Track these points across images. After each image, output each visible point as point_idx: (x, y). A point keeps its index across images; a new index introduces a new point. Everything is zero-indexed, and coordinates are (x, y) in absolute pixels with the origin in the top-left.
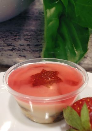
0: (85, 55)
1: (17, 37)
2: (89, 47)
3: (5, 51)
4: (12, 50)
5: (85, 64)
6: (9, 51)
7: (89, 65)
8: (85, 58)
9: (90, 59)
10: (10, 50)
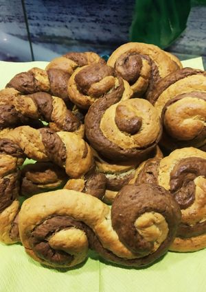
0: (182, 34)
1: (103, 5)
2: (188, 24)
3: (87, 22)
4: (95, 22)
5: (180, 45)
6: (92, 23)
7: (185, 46)
8: (182, 37)
9: (187, 39)
10: (93, 21)
